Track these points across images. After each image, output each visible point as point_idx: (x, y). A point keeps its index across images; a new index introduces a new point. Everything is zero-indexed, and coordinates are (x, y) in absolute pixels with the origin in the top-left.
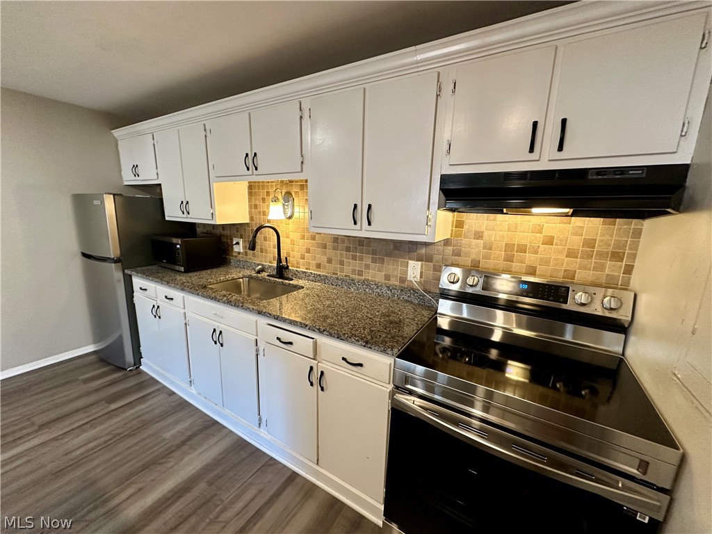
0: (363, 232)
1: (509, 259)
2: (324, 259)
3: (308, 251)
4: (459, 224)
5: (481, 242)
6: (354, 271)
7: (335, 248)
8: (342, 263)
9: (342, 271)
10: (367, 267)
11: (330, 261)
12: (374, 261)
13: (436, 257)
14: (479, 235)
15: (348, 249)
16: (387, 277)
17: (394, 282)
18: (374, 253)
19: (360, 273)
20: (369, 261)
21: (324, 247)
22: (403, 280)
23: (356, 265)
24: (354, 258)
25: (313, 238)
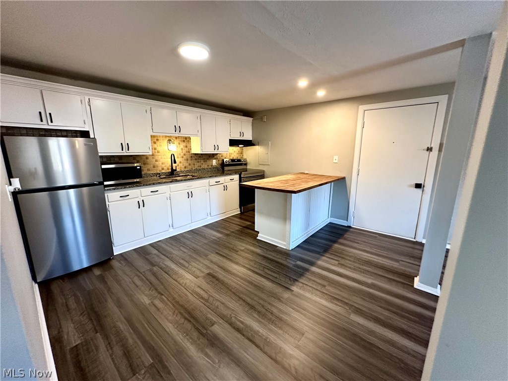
1: (230, 156)
2: (188, 164)
3: (180, 163)
6: (198, 166)
7: (191, 160)
8: (194, 164)
9: (194, 167)
10: (202, 164)
11: (190, 165)
12: (204, 162)
13: (218, 158)
15: (196, 159)
16: (208, 166)
17: (210, 167)
18: (204, 159)
19: (200, 166)
20: (203, 162)
21: (187, 160)
22: (212, 165)
23: (199, 164)
24: (198, 162)
25: (183, 157)
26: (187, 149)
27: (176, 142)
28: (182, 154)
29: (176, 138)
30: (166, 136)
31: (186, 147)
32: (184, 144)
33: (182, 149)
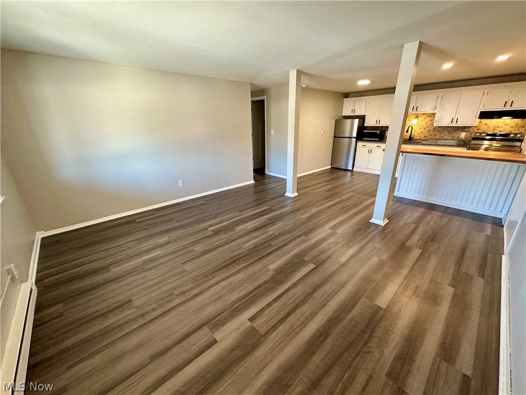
0: (454, 125)
2: (428, 134)
3: (422, 133)
4: (480, 122)
5: (486, 126)
6: (440, 137)
7: (433, 131)
8: (435, 135)
11: (430, 135)
12: (449, 133)
13: (471, 131)
14: (486, 125)
15: (439, 131)
16: (453, 138)
19: (442, 137)
20: (447, 134)
21: (429, 131)
22: (458, 138)
23: (441, 135)
24: (441, 133)
25: (425, 129)
26: (431, 122)
27: (424, 117)
28: (425, 126)
29: (424, 114)
30: (414, 114)
31: (432, 120)
32: (430, 118)
33: (426, 123)
